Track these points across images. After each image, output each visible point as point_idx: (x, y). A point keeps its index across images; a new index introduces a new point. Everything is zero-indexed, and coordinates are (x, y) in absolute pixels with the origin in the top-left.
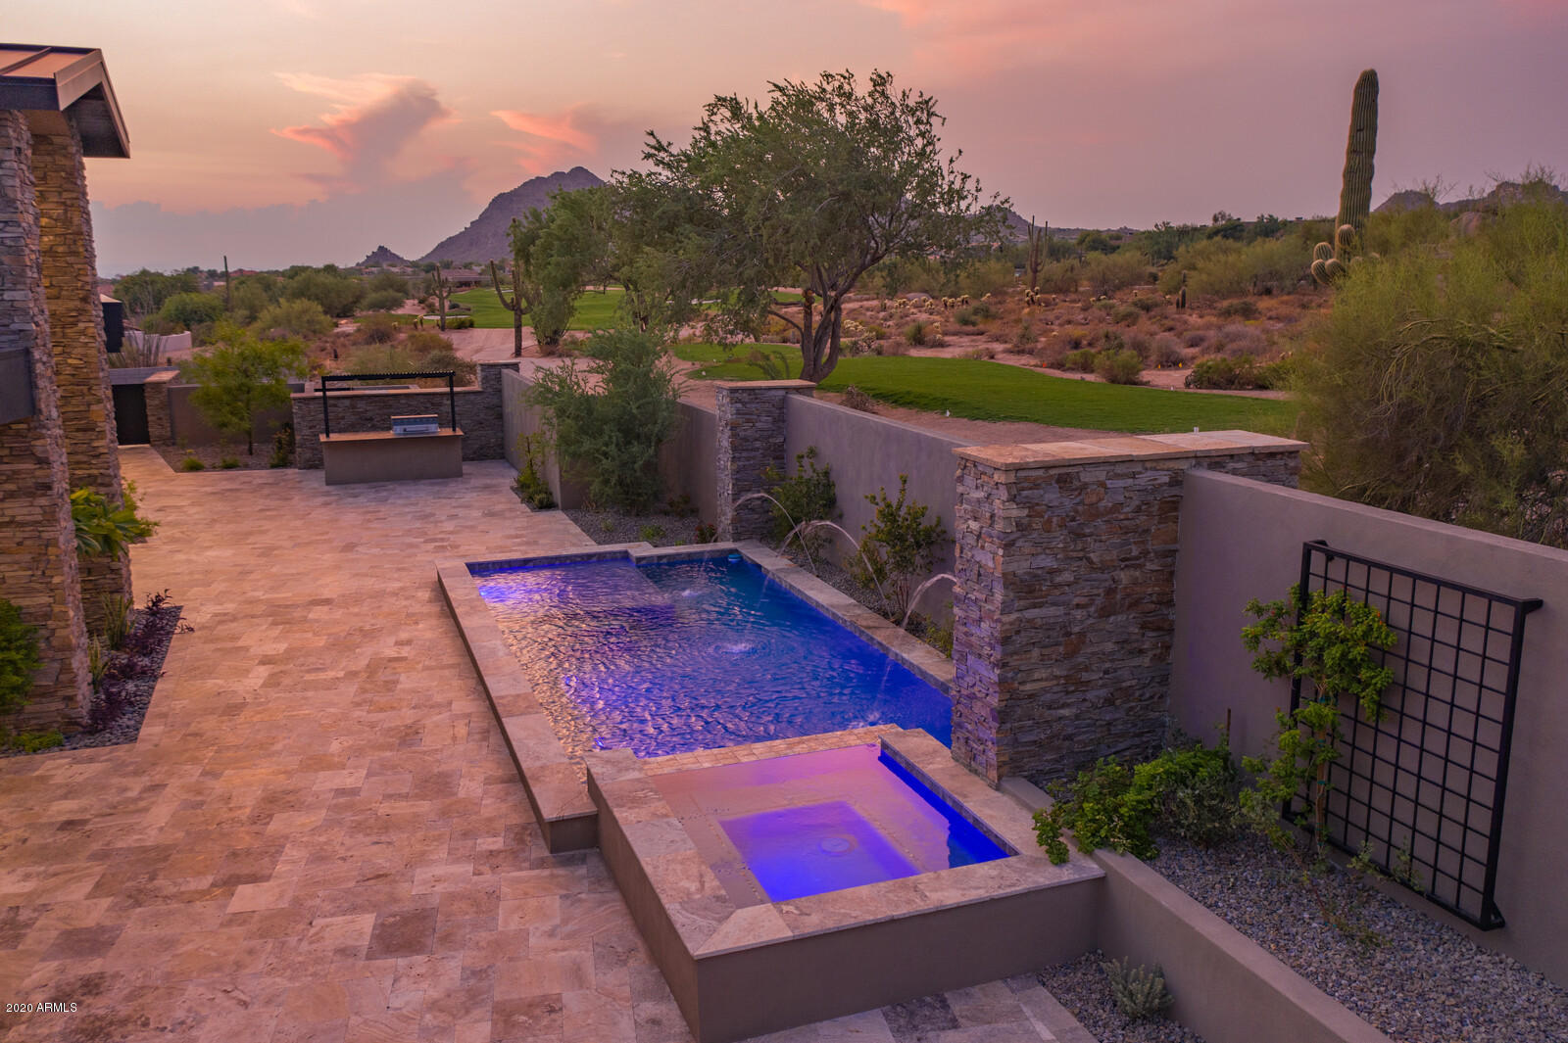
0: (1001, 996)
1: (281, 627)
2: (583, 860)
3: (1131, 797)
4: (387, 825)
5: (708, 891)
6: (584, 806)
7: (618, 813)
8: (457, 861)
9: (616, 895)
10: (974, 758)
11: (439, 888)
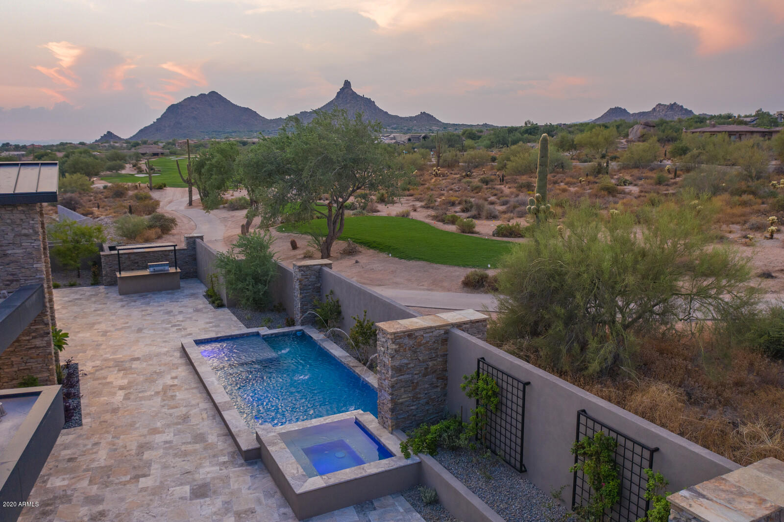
0: (390, 500)
1: (123, 372)
2: (256, 463)
3: (429, 436)
4: (185, 454)
5: (300, 473)
6: (255, 445)
7: (270, 448)
8: (213, 466)
9: (269, 475)
10: (385, 423)
11: (209, 476)
